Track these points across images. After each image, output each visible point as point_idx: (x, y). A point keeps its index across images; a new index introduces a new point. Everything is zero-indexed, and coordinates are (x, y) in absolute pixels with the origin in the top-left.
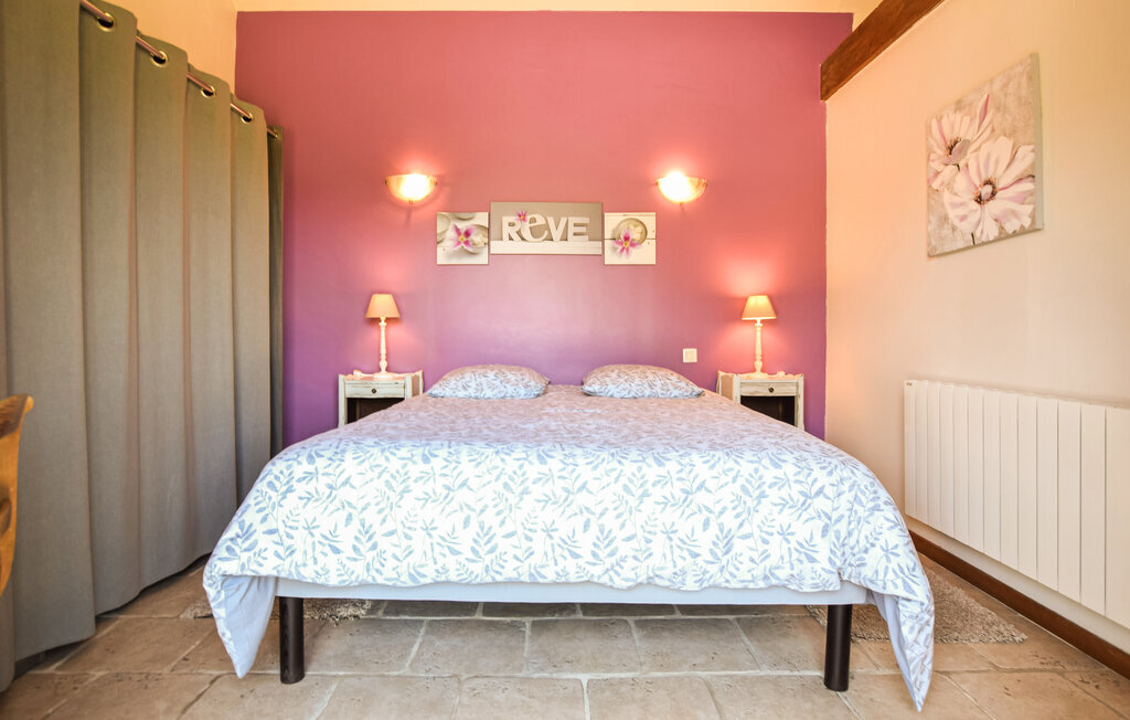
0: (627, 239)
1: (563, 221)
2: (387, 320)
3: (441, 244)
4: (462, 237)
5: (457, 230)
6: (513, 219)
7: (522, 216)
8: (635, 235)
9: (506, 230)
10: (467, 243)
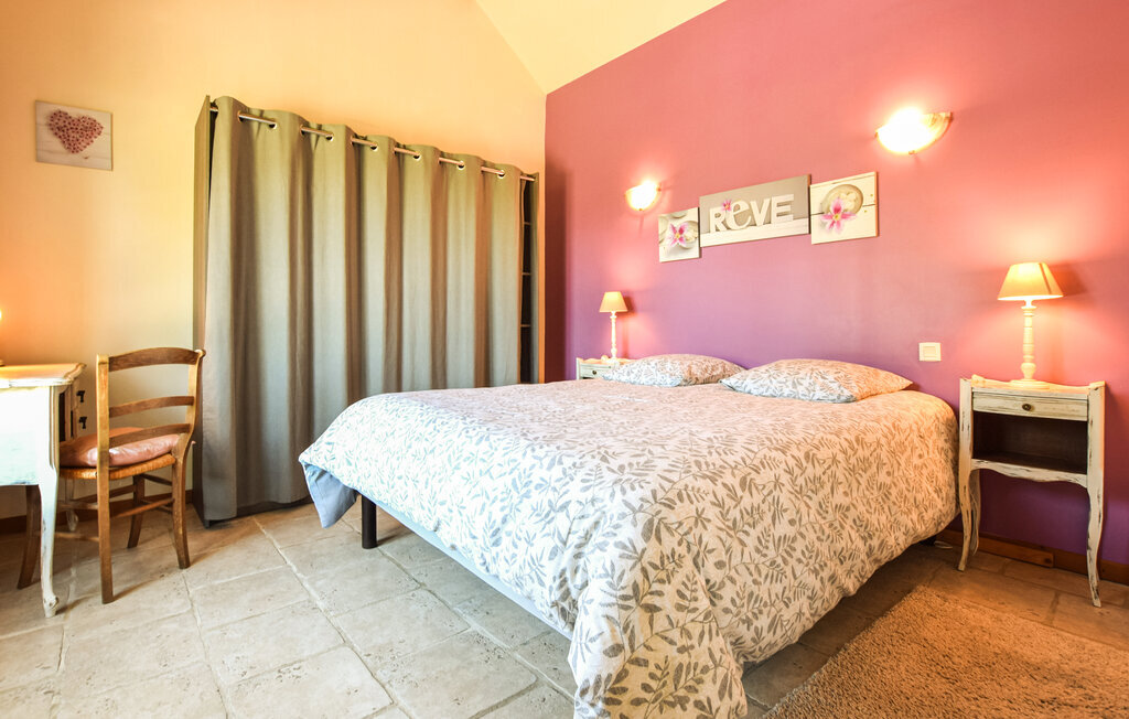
0: (837, 210)
1: (767, 202)
2: (618, 314)
3: (663, 243)
4: (678, 234)
5: (674, 228)
6: (719, 209)
7: (727, 206)
8: (848, 204)
9: (714, 222)
10: (681, 239)
